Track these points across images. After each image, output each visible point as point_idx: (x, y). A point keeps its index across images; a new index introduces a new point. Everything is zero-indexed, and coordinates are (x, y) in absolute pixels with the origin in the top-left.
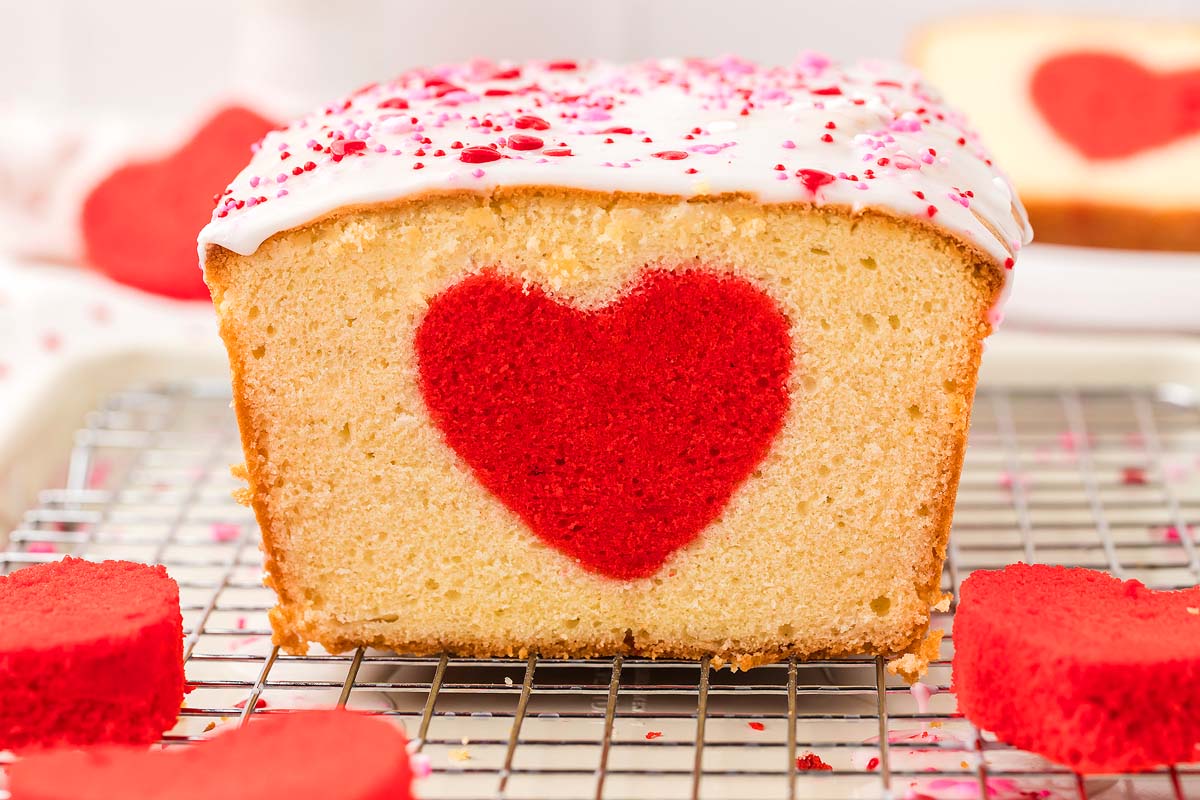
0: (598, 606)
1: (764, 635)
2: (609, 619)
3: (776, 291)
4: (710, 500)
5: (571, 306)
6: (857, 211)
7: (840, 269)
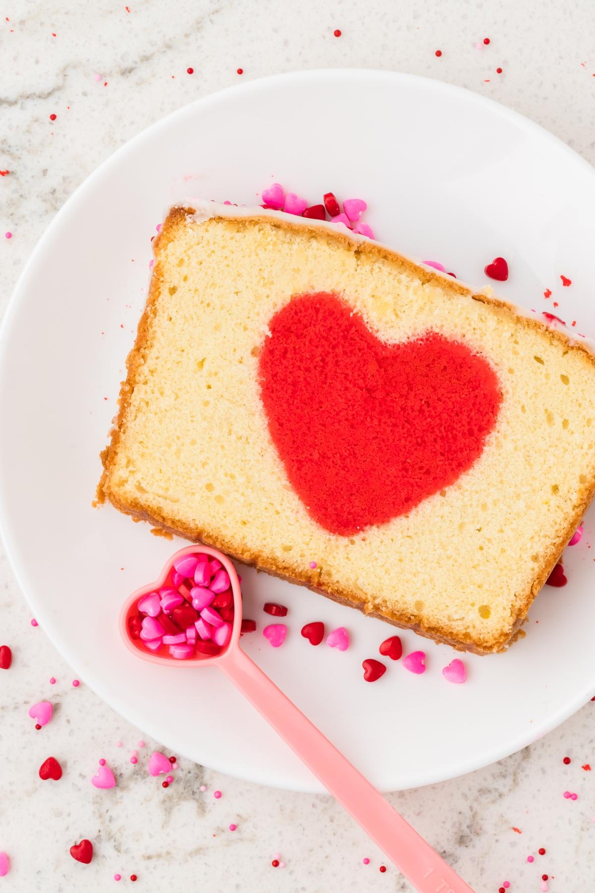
0: (308, 544)
1: (405, 603)
2: (311, 555)
3: (503, 375)
4: (407, 499)
5: (376, 335)
6: (571, 344)
7: (547, 376)
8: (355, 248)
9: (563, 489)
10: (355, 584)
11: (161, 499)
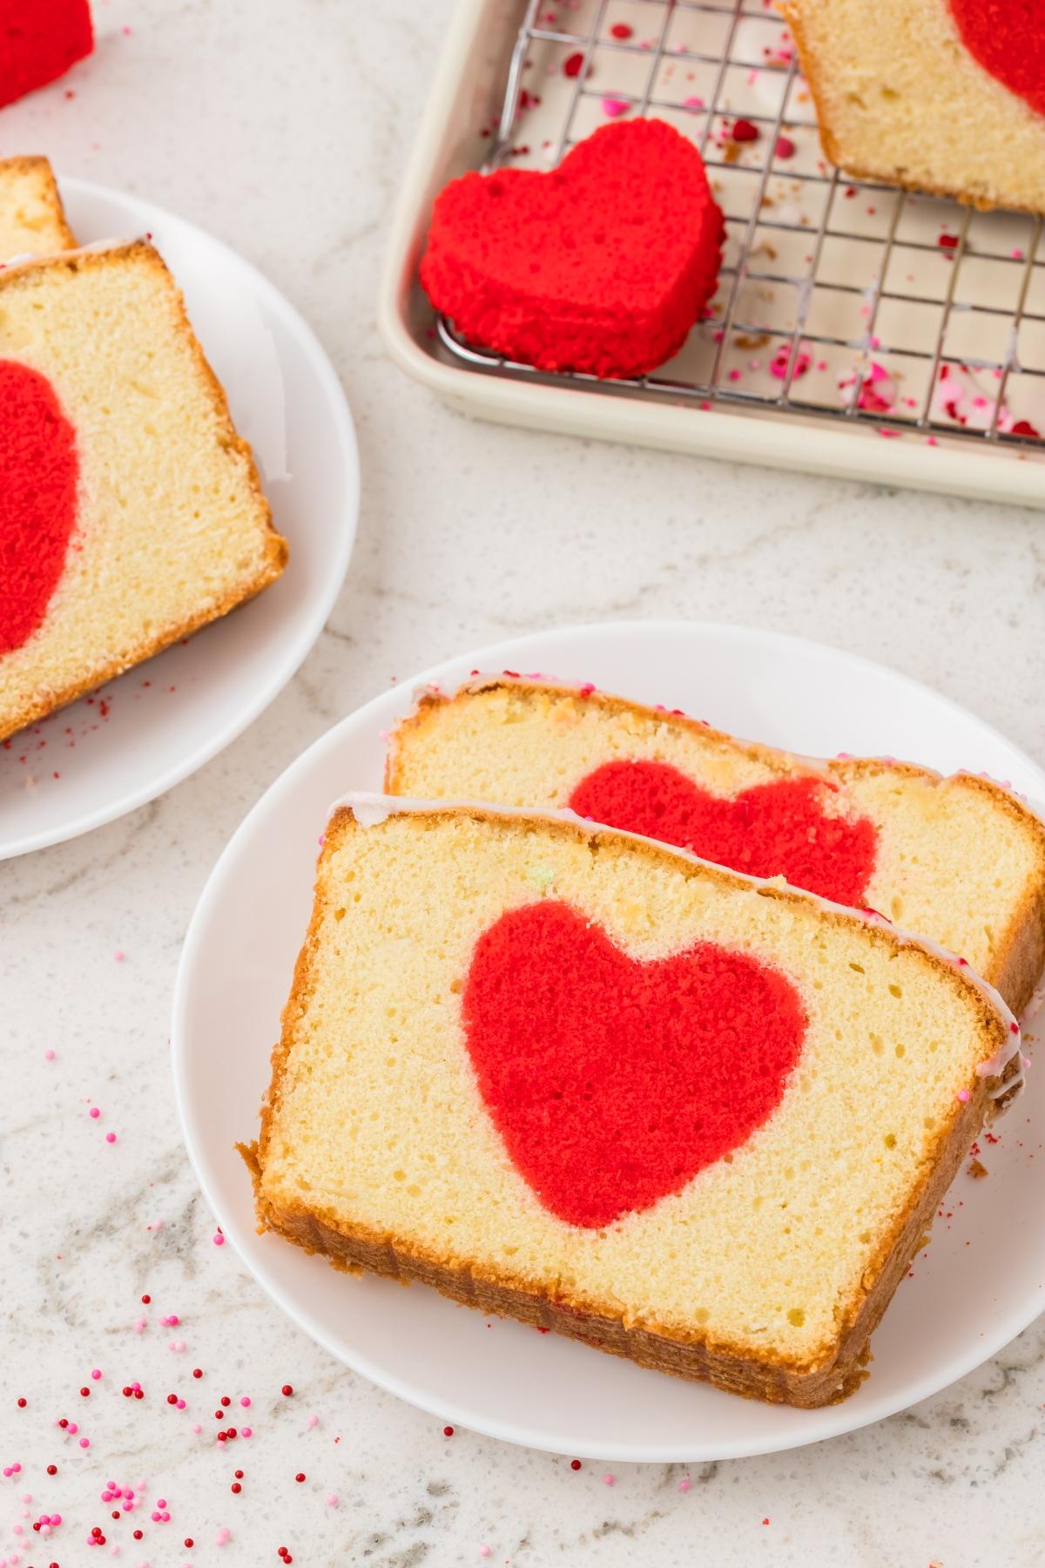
0: (540, 1243)
1: (680, 1313)
2: (545, 1257)
3: (807, 992)
4: (678, 1171)
5: (624, 951)
6: (901, 943)
7: (870, 989)
8: (588, 839)
9: (902, 1141)
10: (609, 1292)
11: (332, 1197)
